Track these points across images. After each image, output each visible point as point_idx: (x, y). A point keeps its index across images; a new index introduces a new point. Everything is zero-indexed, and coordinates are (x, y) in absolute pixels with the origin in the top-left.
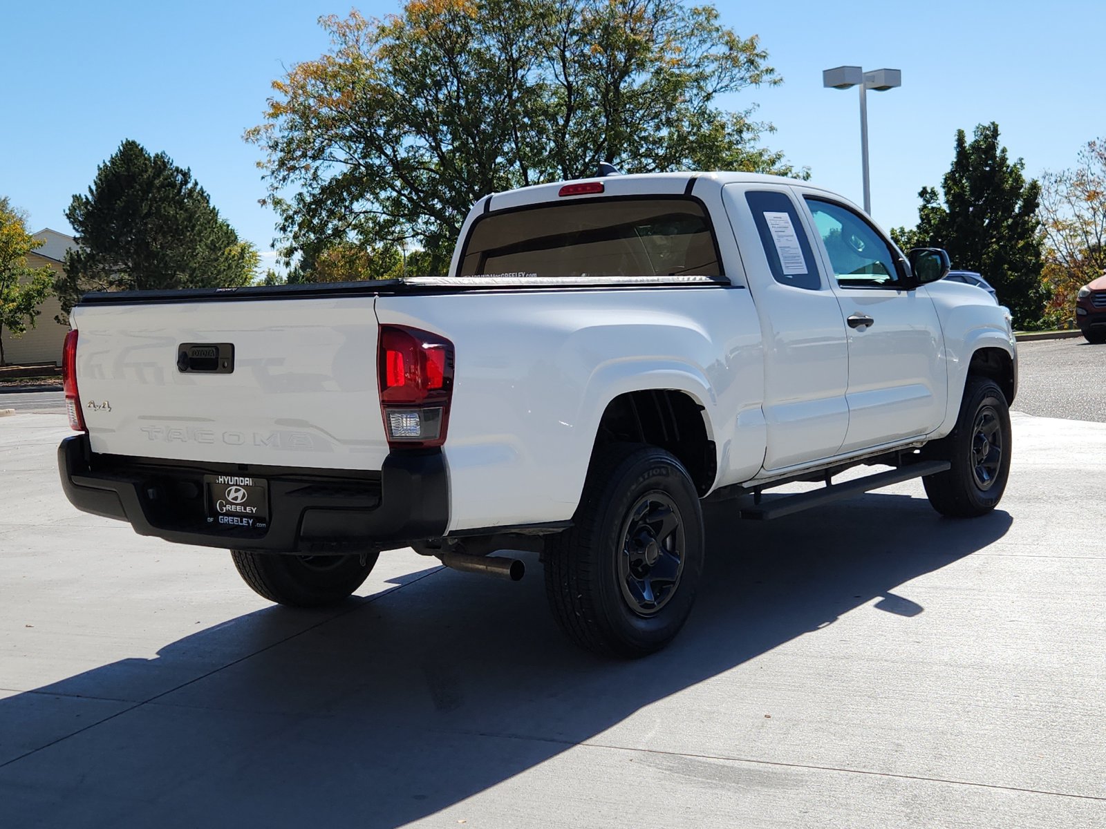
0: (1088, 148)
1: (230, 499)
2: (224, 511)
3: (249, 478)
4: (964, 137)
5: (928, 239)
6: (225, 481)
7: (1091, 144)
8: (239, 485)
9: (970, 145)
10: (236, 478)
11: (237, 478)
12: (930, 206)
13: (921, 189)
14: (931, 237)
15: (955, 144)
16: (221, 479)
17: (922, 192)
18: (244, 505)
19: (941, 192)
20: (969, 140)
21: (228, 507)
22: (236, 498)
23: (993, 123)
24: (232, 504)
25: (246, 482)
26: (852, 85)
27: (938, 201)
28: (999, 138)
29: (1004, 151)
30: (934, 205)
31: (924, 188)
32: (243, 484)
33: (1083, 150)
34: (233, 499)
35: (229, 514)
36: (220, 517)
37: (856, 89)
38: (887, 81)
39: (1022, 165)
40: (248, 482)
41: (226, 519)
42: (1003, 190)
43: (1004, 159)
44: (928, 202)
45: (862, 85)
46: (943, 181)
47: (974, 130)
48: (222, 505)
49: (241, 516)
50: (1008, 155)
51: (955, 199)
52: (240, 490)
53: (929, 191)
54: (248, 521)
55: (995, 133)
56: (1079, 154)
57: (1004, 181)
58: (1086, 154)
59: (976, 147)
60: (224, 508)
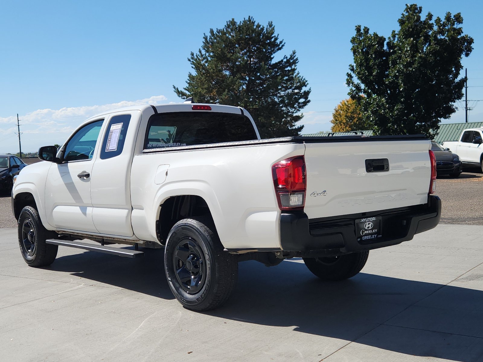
1: (366, 228)
2: (364, 234)
3: (374, 217)
6: (364, 220)
8: (370, 221)
10: (369, 218)
16: (362, 220)
18: (372, 229)
21: (366, 232)
22: (369, 227)
25: (373, 219)
34: (367, 228)
35: (366, 235)
36: (363, 237)
40: (374, 219)
41: (365, 238)
48: (363, 232)
49: (371, 234)
52: (370, 223)
54: (374, 236)
60: (364, 233)
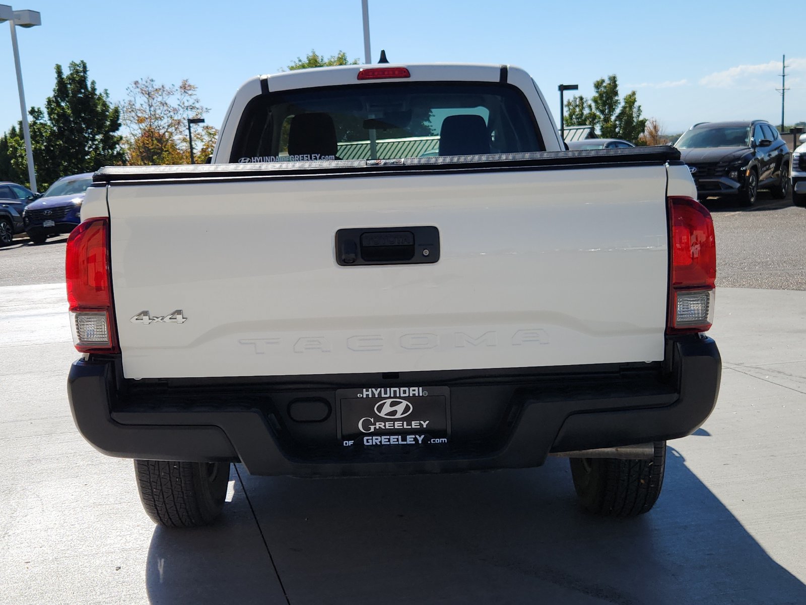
0: (134, 86)
1: (381, 415)
2: (373, 430)
3: (419, 387)
4: (61, 70)
5: (43, 148)
6: (374, 394)
7: (136, 83)
8: (400, 397)
9: (67, 77)
10: (394, 389)
11: (397, 389)
12: (38, 122)
13: (31, 109)
14: (45, 146)
15: (56, 75)
16: (368, 393)
17: (31, 110)
18: (408, 420)
19: (45, 111)
20: (66, 72)
21: (380, 425)
22: (393, 413)
23: (82, 62)
24: (384, 420)
25: (413, 392)
26: (6, 20)
27: (44, 119)
28: (88, 73)
29: (93, 83)
30: (42, 121)
31: (33, 108)
32: (407, 395)
33: (130, 86)
34: (387, 414)
35: (379, 433)
36: (365, 439)
37: (7, 24)
38: (30, 20)
39: (107, 94)
40: (416, 393)
41: (376, 440)
42: (97, 112)
43: (94, 89)
44: (37, 119)
45: (12, 21)
46: (46, 103)
47: (69, 65)
48: (366, 425)
49: (404, 433)
50: (97, 87)
51: (60, 118)
52: (400, 403)
53: (37, 110)
54: (415, 438)
55: (85, 70)
56: (127, 89)
57: (96, 105)
58: (132, 89)
59: (71, 78)
60: (373, 427)
